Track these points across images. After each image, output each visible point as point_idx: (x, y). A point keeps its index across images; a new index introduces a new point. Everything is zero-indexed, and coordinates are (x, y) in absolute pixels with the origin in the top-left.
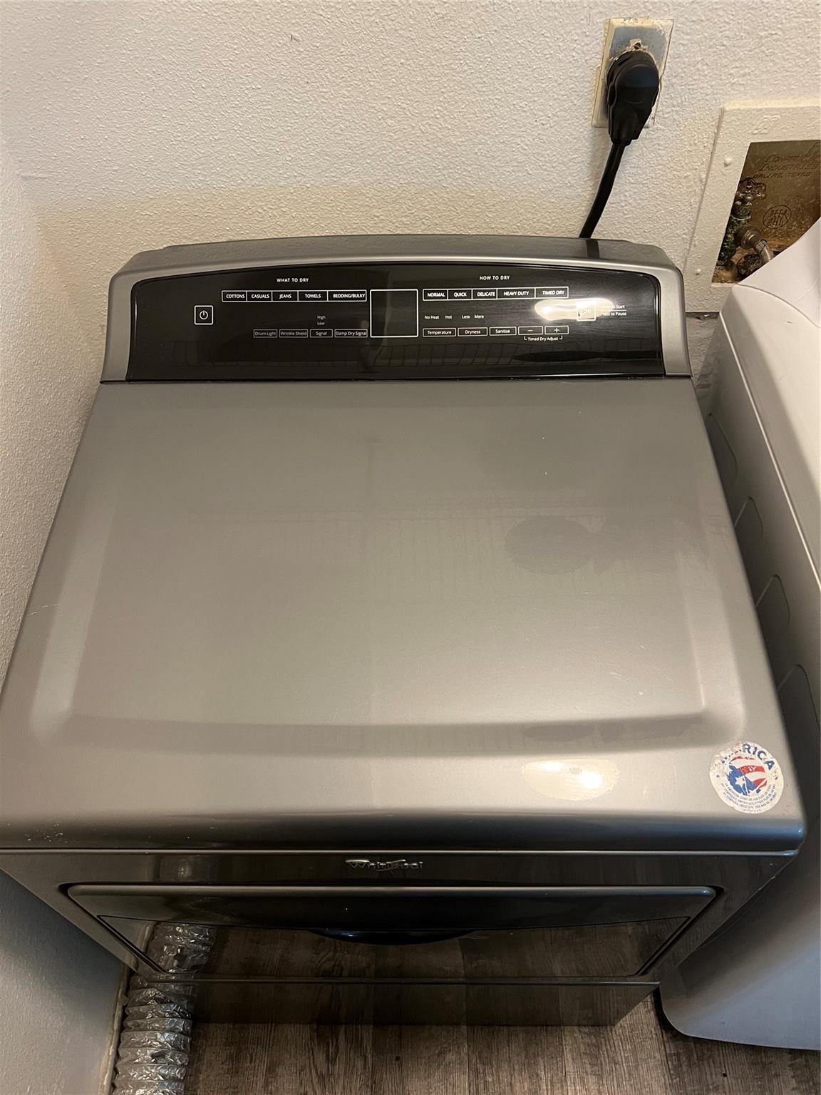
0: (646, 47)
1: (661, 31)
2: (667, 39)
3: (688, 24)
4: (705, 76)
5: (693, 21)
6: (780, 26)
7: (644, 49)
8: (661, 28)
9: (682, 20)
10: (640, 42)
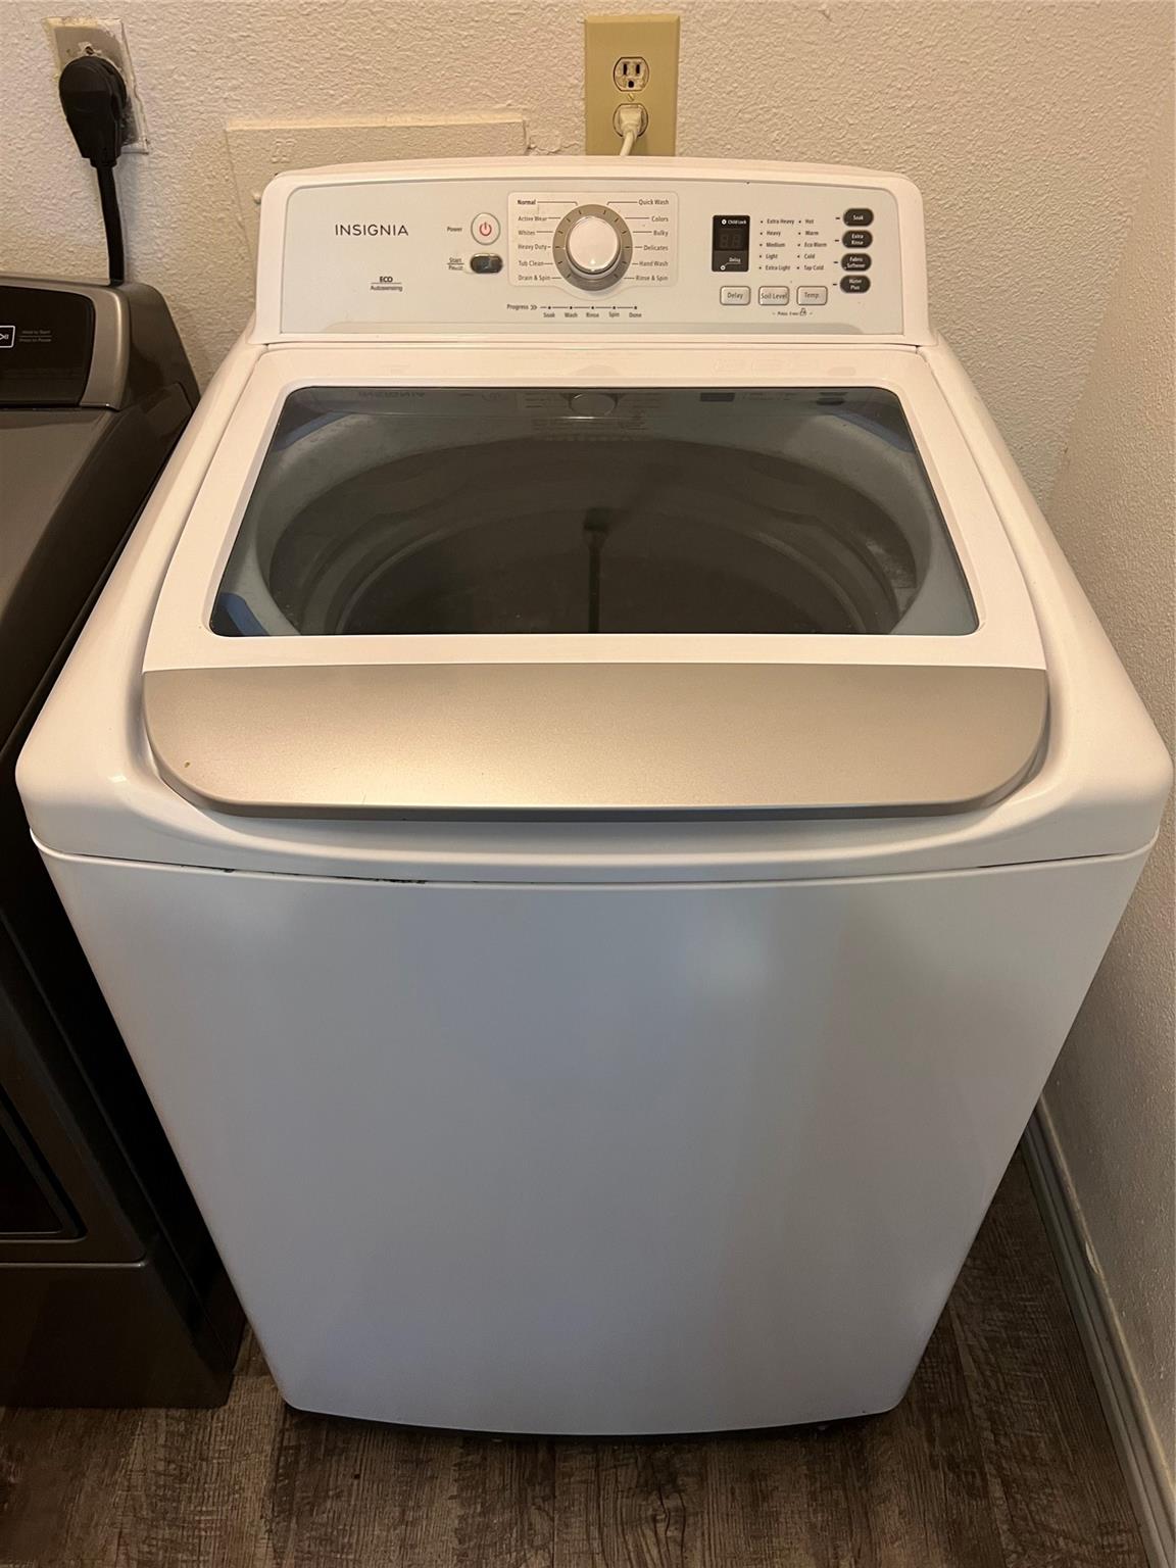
0: (100, 52)
1: (108, 32)
2: (121, 41)
3: (140, 24)
4: (188, 88)
5: (145, 21)
6: (249, 26)
7: (99, 54)
8: (108, 29)
9: (130, 20)
10: (90, 45)
